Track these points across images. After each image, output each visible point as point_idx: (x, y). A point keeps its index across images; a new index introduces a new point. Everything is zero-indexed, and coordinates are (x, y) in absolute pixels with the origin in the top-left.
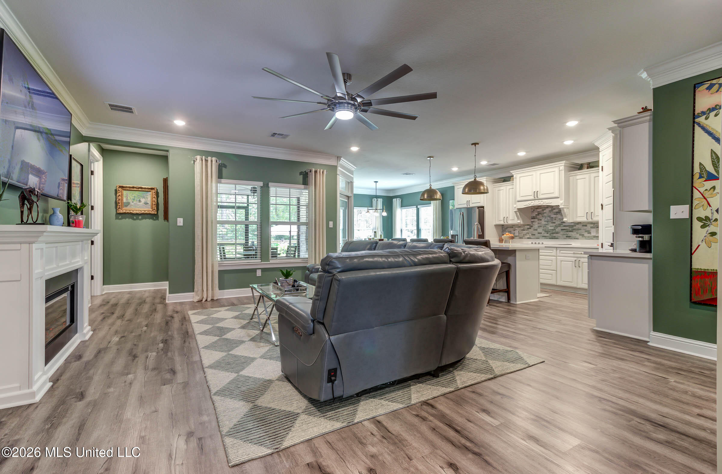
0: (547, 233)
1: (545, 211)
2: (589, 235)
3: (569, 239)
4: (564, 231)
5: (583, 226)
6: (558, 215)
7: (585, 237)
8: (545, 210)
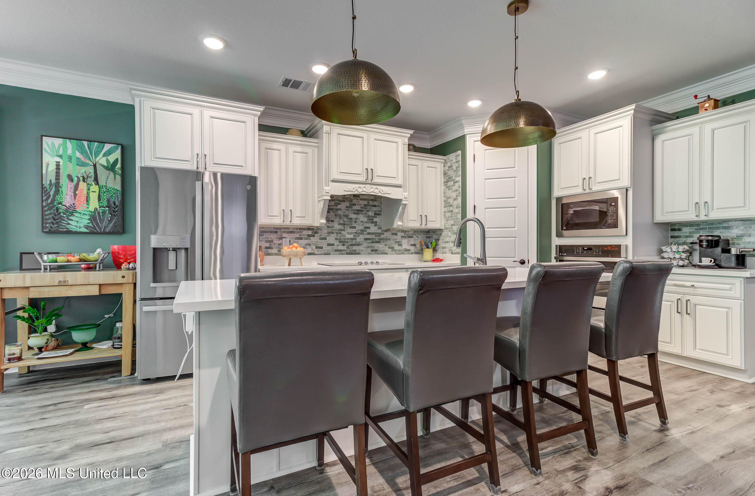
0: (343, 245)
1: (339, 207)
2: (400, 248)
3: (375, 254)
4: (369, 241)
5: (393, 234)
6: (360, 215)
7: (395, 250)
8: (340, 204)
